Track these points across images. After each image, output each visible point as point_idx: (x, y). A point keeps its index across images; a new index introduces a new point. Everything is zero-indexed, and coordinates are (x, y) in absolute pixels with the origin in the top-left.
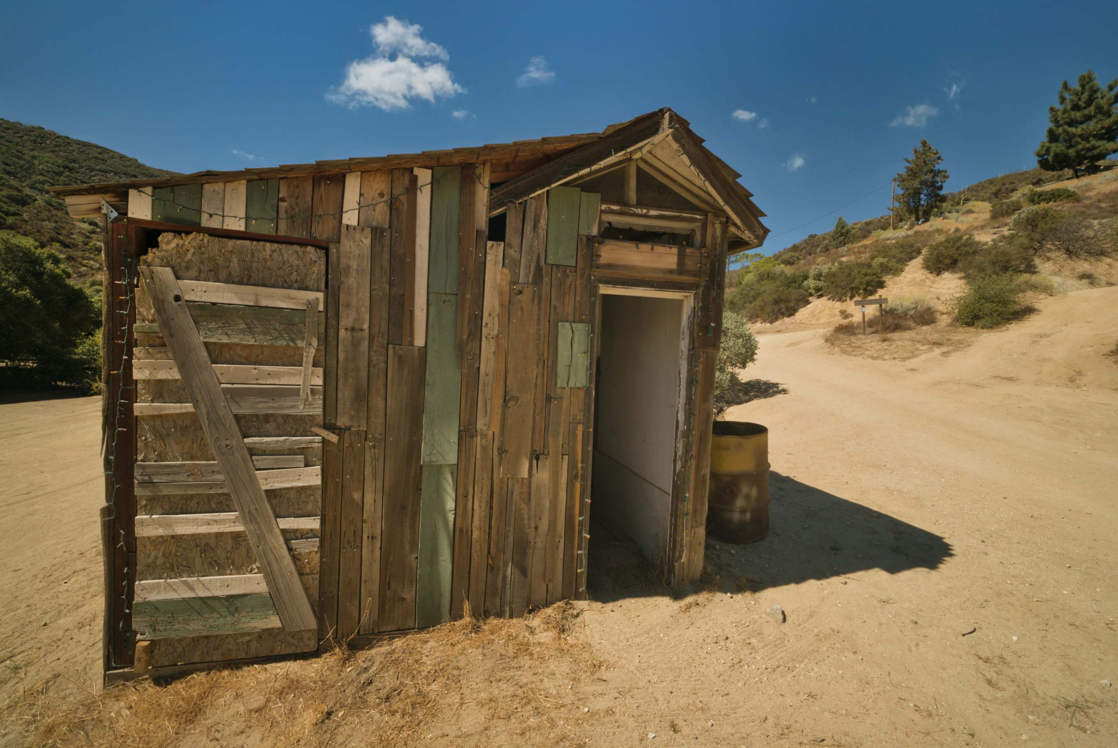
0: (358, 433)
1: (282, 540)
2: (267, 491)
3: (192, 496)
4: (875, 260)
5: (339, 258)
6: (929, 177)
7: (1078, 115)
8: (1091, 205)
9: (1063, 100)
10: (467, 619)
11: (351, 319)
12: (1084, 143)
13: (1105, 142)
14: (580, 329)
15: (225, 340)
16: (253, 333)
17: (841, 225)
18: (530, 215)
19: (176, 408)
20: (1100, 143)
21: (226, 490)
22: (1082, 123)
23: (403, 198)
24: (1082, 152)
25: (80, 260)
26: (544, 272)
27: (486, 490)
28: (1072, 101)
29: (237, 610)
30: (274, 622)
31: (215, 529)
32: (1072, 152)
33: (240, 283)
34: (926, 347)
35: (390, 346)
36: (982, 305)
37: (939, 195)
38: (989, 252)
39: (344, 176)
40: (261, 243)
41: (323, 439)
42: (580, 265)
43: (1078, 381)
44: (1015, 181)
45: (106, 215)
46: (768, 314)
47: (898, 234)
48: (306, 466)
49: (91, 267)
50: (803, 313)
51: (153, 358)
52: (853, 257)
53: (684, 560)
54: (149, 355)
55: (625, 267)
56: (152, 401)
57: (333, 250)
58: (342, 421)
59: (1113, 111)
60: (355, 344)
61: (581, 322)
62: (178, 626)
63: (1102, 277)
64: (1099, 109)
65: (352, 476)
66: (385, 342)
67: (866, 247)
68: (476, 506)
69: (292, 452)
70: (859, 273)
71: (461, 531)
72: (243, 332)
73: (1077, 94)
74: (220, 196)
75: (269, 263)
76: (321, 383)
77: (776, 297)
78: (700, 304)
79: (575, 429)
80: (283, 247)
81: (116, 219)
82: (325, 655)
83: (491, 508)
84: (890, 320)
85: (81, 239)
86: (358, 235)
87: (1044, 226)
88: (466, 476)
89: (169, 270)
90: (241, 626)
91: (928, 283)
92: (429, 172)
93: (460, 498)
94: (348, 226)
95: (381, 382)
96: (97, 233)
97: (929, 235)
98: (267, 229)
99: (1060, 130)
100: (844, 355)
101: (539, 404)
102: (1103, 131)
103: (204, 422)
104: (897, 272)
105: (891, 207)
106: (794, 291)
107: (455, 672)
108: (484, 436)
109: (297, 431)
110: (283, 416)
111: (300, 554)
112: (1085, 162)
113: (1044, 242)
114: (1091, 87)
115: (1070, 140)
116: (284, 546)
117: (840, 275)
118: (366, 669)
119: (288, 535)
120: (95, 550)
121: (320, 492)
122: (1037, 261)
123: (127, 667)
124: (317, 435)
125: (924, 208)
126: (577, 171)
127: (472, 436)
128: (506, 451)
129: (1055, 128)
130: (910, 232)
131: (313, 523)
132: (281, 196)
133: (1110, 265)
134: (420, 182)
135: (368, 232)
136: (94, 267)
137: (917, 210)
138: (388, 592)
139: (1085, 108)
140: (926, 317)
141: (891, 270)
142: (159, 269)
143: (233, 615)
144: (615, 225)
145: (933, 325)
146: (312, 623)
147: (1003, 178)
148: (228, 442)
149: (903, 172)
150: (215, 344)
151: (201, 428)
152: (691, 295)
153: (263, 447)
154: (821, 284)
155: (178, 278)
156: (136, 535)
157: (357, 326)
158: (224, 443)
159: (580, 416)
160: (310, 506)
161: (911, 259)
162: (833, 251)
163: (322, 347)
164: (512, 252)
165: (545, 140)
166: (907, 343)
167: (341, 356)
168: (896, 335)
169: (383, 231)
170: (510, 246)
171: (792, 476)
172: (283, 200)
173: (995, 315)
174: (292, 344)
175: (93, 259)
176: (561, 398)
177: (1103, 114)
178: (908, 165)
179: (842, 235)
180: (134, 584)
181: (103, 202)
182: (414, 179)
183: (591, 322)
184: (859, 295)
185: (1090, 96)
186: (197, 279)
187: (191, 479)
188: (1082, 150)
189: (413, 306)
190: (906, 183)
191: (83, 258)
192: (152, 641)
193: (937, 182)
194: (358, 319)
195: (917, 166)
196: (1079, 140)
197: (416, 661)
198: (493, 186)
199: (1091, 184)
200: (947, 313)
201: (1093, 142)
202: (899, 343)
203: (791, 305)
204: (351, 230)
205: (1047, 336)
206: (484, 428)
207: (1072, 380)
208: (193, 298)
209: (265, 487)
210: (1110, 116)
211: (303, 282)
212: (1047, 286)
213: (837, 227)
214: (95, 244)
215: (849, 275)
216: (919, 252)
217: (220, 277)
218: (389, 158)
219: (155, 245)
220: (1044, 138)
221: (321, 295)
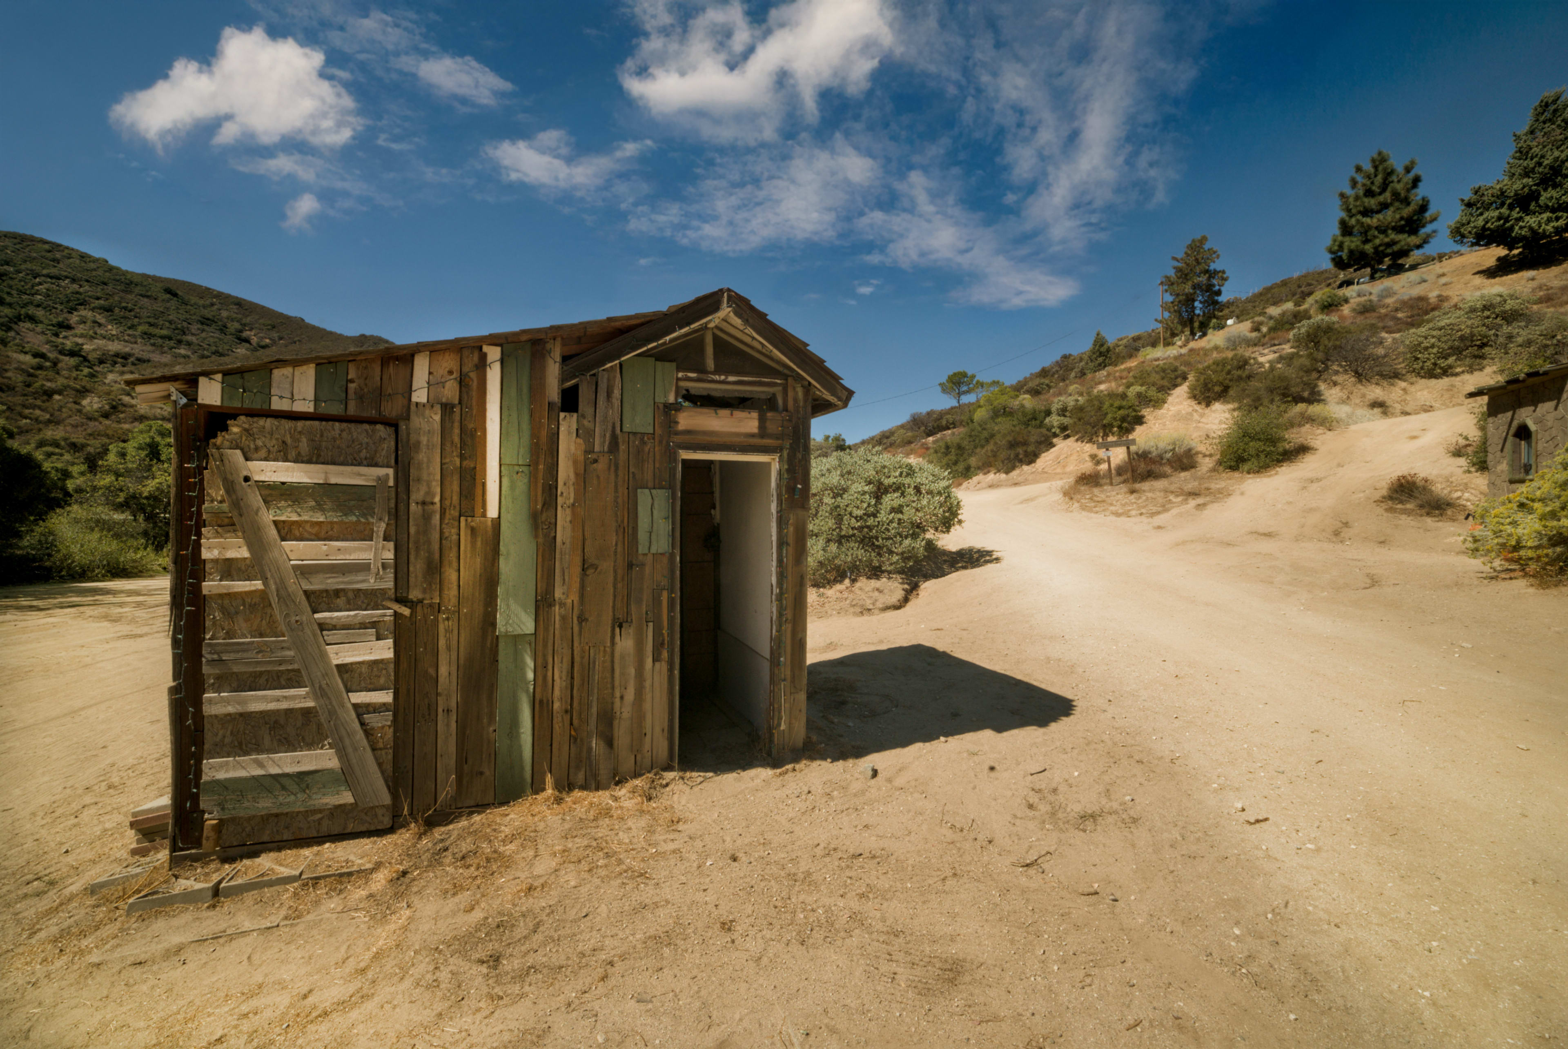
0: (431, 605)
1: (353, 715)
2: (338, 666)
3: (261, 673)
4: (1131, 389)
5: (408, 434)
6: (1203, 279)
7: (1372, 203)
8: (1386, 315)
9: (1354, 183)
10: (549, 791)
11: (422, 493)
12: (1381, 236)
13: (1406, 235)
14: (661, 495)
15: (295, 518)
16: (323, 510)
17: (1100, 342)
18: (603, 386)
19: (245, 586)
20: (1401, 237)
21: (296, 666)
22: (1378, 212)
23: (473, 375)
24: (1381, 248)
25: (19, 408)
26: (620, 440)
27: (567, 660)
28: (1364, 185)
29: (307, 787)
30: (347, 798)
31: (284, 705)
32: (1368, 248)
33: (309, 462)
34: (1180, 499)
35: (462, 519)
36: (1246, 444)
37: (1217, 302)
38: (1265, 375)
39: (413, 356)
40: (330, 423)
41: (395, 612)
42: (659, 431)
43: (1342, 535)
44: (1314, 282)
45: (175, 402)
46: (1003, 462)
47: (1168, 353)
48: (378, 639)
49: (37, 420)
50: (1046, 459)
51: (222, 537)
52: (1113, 384)
53: (783, 727)
54: (218, 535)
55: (705, 433)
56: (221, 580)
57: (403, 427)
58: (414, 594)
59: (1412, 197)
60: (427, 517)
61: (661, 488)
62: (246, 804)
63: (1396, 405)
64: (1396, 195)
65: (425, 649)
66: (457, 514)
67: (1129, 370)
68: (556, 677)
69: (363, 626)
70: (1112, 405)
71: (541, 702)
72: (312, 509)
73: (1369, 177)
74: (290, 380)
75: (338, 442)
76: (392, 557)
77: (1010, 438)
78: (786, 467)
79: (660, 595)
80: (352, 426)
81: (185, 406)
82: (400, 831)
83: (572, 678)
84: (1143, 465)
85: (20, 378)
86: (427, 412)
87: (1326, 342)
88: (545, 646)
89: (238, 452)
90: (312, 802)
91: (1196, 416)
92: (499, 349)
93: (539, 669)
94: (417, 404)
95: (453, 555)
96: (46, 369)
97: (1205, 354)
98: (336, 409)
99: (1353, 221)
100: (1084, 513)
101: (620, 572)
102: (1403, 222)
103: (274, 599)
104: (1158, 403)
105: (1160, 318)
106: (1033, 431)
107: (532, 834)
108: (562, 604)
109: (368, 605)
110: (353, 590)
111: (373, 729)
112: (1386, 259)
113: (1329, 363)
114: (1385, 169)
115: (1366, 233)
116: (356, 721)
117: (1089, 409)
118: (442, 840)
119: (360, 710)
120: (104, 784)
121: (392, 666)
122: (1322, 386)
123: (193, 848)
124: (389, 608)
125: (1201, 318)
126: (645, 345)
127: (551, 605)
128: (586, 620)
129: (1347, 219)
130: (1184, 351)
131: (385, 697)
132: (350, 377)
133: (1404, 390)
134: (490, 359)
135: (438, 408)
136: (41, 418)
137: (1191, 321)
138: (465, 767)
139: (1380, 194)
140: (1185, 461)
141: (1150, 401)
142: (229, 451)
143: (304, 791)
144: (693, 392)
145: (1193, 470)
146: (386, 799)
147: (1299, 278)
148: (298, 618)
149: (1172, 273)
150: (284, 522)
151: (270, 605)
152: (776, 457)
153: (334, 622)
154: (1066, 421)
155: (247, 459)
156: (205, 714)
157: (428, 500)
158: (293, 619)
159: (665, 582)
160: (382, 681)
161: (1176, 386)
162: (1089, 376)
163: (392, 522)
164: (586, 422)
165: (610, 320)
166: (1158, 494)
167: (412, 530)
168: (1146, 486)
169: (453, 406)
170: (583, 416)
171: (948, 651)
172: (352, 381)
173: (1262, 456)
174: (363, 520)
175: (40, 408)
176: (643, 565)
177: (1401, 201)
178: (1176, 264)
179: (1101, 354)
180: (201, 763)
181: (173, 389)
182: (483, 357)
183: (671, 487)
184: (1113, 434)
185: (1385, 179)
186: (266, 459)
187: (260, 656)
188: (1380, 245)
189: (485, 478)
190: (1175, 287)
191: (24, 406)
192: (221, 820)
193: (1214, 285)
194: (429, 493)
195: (1188, 265)
196: (1376, 233)
197: (495, 830)
198: (565, 359)
199: (1391, 288)
200: (1211, 456)
201: (1393, 236)
202: (1150, 495)
203: (1031, 448)
204: (421, 407)
205: (1319, 480)
206: (563, 597)
207: (1337, 533)
208: (262, 478)
209: (336, 662)
210: (1408, 204)
211: (373, 459)
212: (1326, 418)
213: (1095, 345)
214: (43, 385)
215: (1100, 408)
216: (1185, 378)
217: (289, 457)
218: (457, 340)
219: (225, 428)
220: (1335, 230)
221: (390, 472)
